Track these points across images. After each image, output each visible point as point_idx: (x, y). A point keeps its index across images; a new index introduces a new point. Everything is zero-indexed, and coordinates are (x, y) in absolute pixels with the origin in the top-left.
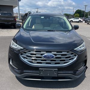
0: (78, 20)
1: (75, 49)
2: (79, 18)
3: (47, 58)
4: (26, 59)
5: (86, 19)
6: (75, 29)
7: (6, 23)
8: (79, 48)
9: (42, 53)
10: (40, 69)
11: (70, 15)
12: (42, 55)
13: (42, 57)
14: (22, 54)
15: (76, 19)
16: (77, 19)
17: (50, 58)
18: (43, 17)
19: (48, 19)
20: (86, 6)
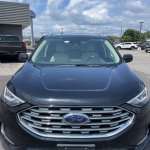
0: (129, 46)
1: (129, 102)
2: (132, 43)
3: (73, 122)
4: (30, 125)
5: (142, 44)
6: (127, 62)
7: (9, 53)
8: (138, 100)
9: (62, 111)
10: (58, 145)
11: (115, 38)
12: (62, 115)
13: (62, 120)
14: (22, 114)
15: (126, 44)
16: (128, 44)
17: (78, 122)
18: (68, 42)
19: (76, 45)
20: (141, 23)
